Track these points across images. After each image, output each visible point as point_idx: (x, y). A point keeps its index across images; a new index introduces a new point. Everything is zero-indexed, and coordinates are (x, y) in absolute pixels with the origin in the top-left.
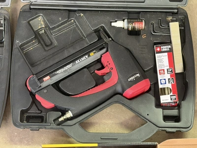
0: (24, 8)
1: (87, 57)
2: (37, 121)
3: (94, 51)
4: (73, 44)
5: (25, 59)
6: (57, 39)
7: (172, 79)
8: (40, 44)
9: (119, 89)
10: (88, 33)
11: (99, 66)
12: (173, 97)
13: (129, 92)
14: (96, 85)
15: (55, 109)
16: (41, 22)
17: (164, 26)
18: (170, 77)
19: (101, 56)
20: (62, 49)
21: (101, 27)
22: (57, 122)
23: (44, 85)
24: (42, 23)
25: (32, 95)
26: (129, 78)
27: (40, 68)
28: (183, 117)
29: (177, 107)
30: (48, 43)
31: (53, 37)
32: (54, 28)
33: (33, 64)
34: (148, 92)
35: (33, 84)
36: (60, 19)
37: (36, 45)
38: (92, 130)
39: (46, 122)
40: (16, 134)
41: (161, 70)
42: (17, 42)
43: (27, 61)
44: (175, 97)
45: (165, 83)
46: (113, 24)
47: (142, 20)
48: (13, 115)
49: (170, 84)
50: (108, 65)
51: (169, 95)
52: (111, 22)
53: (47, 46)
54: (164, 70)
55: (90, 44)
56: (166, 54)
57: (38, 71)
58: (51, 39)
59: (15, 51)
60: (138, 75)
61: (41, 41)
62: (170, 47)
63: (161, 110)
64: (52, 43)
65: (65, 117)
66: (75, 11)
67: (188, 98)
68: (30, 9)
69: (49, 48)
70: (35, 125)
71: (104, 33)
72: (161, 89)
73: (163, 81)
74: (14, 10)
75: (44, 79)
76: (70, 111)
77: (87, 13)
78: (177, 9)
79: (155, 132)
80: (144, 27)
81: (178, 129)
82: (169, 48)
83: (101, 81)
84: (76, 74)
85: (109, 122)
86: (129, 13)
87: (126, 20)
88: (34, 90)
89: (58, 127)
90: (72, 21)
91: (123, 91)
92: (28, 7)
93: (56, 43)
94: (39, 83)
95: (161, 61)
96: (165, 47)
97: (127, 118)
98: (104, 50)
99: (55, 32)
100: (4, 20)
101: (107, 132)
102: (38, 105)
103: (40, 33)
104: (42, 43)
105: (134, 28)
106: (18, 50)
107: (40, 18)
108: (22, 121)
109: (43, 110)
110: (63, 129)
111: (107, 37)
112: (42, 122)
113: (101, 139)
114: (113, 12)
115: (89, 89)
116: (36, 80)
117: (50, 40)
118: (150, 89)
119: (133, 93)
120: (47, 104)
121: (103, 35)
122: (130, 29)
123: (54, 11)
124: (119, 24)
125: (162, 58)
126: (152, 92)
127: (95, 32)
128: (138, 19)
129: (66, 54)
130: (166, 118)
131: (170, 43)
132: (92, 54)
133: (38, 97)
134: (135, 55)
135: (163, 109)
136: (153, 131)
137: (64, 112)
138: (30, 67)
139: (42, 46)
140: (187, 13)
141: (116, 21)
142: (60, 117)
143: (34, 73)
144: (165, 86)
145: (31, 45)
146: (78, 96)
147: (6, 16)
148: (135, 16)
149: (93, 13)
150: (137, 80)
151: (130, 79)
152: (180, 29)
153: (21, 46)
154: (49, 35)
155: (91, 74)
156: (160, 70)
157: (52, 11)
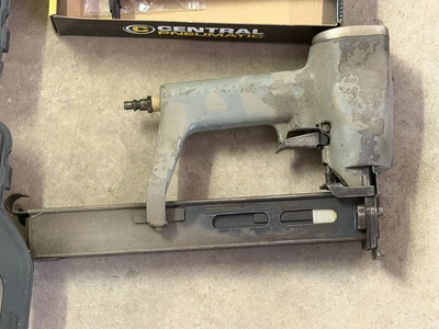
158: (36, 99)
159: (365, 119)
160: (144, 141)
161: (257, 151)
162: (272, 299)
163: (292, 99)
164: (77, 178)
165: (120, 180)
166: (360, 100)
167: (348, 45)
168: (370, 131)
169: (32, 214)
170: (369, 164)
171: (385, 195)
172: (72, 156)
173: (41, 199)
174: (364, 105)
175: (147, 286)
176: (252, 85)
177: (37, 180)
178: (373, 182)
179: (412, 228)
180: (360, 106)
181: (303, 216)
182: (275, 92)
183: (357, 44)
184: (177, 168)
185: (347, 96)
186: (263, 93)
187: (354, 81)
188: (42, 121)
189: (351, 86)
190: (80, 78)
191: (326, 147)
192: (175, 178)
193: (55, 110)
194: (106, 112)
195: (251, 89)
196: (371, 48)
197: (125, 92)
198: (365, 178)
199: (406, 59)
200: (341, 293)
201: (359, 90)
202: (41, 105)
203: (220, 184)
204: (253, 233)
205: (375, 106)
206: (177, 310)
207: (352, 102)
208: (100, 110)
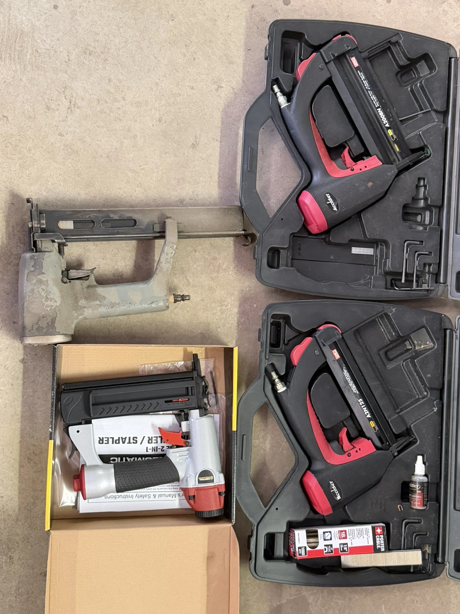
0: (446, 320)
1: (369, 416)
2: (272, 337)
3: (377, 427)
4: (388, 393)
5: (367, 322)
6: (397, 369)
7: (332, 552)
8: (389, 343)
9: (318, 466)
10: (406, 419)
11: (353, 433)
12: (303, 551)
13: (312, 482)
14: (324, 429)
15: (290, 366)
16: (424, 344)
17: (416, 541)
18: (334, 547)
19: (368, 439)
20: (380, 377)
21: (415, 439)
22: (270, 368)
23: (326, 350)
24: (422, 347)
25: (311, 333)
26: (334, 483)
27: (351, 343)
28: (272, 565)
29: (287, 554)
30: (391, 355)
31: (400, 362)
32: (414, 365)
33: (358, 333)
34: (313, 509)
35: (328, 334)
36: (429, 375)
37: (388, 338)
38: (256, 420)
39: (271, 352)
40: (255, 305)
41: (346, 534)
42: (393, 310)
43: (363, 324)
44: (303, 553)
45: (325, 540)
46: (420, 458)
47: (426, 505)
48: (282, 303)
49: (323, 548)
50: (355, 450)
51: (306, 545)
52: (423, 455)
53: (386, 353)
54: (346, 538)
55: (388, 421)
56: (371, 543)
57: (347, 341)
58: (396, 360)
59: (379, 307)
60: (339, 498)
61: (394, 344)
62: (383, 550)
63: (284, 529)
64: (390, 360)
65: (277, 380)
66: (441, 398)
67: (301, 573)
68: (445, 330)
69: (383, 356)
70: (266, 337)
71: (405, 444)
72: (317, 532)
73: (328, 536)
74: (443, 303)
75: (335, 350)
76: (285, 388)
77: (437, 418)
78: (443, 563)
79: (251, 519)
80: (414, 507)
81: (253, 556)
82: (380, 549)
83: (330, 435)
84: (342, 399)
85: (268, 446)
86: (438, 485)
87: (425, 479)
88: (319, 336)
89: (263, 371)
90: (426, 393)
91: (314, 472)
92: (447, 325)
93: (390, 366)
94: (330, 343)
95: (360, 533)
96: (382, 542)
97: (273, 473)
98: (378, 444)
99: (407, 365)
100: (428, 290)
101: (253, 441)
102: (295, 340)
103: (407, 343)
104: (391, 346)
105: (413, 491)
106: (380, 311)
107: (430, 344)
108: (274, 316)
109: (288, 347)
110: (260, 377)
111: (399, 449)
112: (272, 345)
113: (243, 435)
114: (439, 459)
115: (318, 418)
116: (334, 340)
117: (396, 357)
118: (316, 512)
119: (310, 488)
120: (297, 354)
121: (403, 441)
122: (412, 485)
123: (441, 367)
124: (420, 468)
125: (366, 536)
126: (312, 515)
127: (407, 429)
128: (427, 499)
129: (373, 384)
130: (271, 537)
131: (389, 549)
132: (372, 424)
133: (308, 340)
134: (370, 492)
135: (285, 533)
136: (252, 516)
137: (284, 379)
138: (354, 329)
139: (386, 346)
140: (435, 577)
141: (424, 463)
142: (277, 373)
143: (344, 335)
144: (321, 539)
145: (387, 329)
146: (308, 402)
147: (435, 292)
148: (433, 494)
149: (439, 427)
150: (330, 496)
151: (333, 485)
152: (410, 566)
153: (387, 315)
154: (403, 356)
155: (342, 422)
156: (345, 531)
157: (441, 363)
158: (240, 306)
159: (40, 282)
160: (176, 281)
161: (106, 275)
162: (97, 183)
163: (86, 298)
164: (215, 259)
165: (190, 257)
166: (43, 294)
167: (51, 330)
168: (36, 274)
169: (241, 231)
170: (37, 254)
171: (22, 246)
172: (218, 272)
173: (235, 246)
174: (40, 290)
175: (172, 193)
176: (112, 307)
177: (238, 258)
178: (35, 242)
179: (4, 224)
180: (43, 290)
181: (79, 225)
182: (98, 302)
183: (44, 331)
184: (155, 264)
185: (51, 296)
186: (105, 302)
187: (47, 306)
188: (236, 293)
189: (49, 303)
190: (215, 320)
191: (64, 270)
192: (157, 258)
193: (229, 300)
194: (199, 299)
195: (113, 305)
196: (35, 327)
197: (188, 312)
198: (40, 246)
199: (4, 337)
200: (53, 185)
201: (44, 300)
202: (237, 303)
203: (129, 254)
204: (112, 216)
205: (33, 290)
206: (154, 178)
207: (49, 293)
208: (202, 300)
